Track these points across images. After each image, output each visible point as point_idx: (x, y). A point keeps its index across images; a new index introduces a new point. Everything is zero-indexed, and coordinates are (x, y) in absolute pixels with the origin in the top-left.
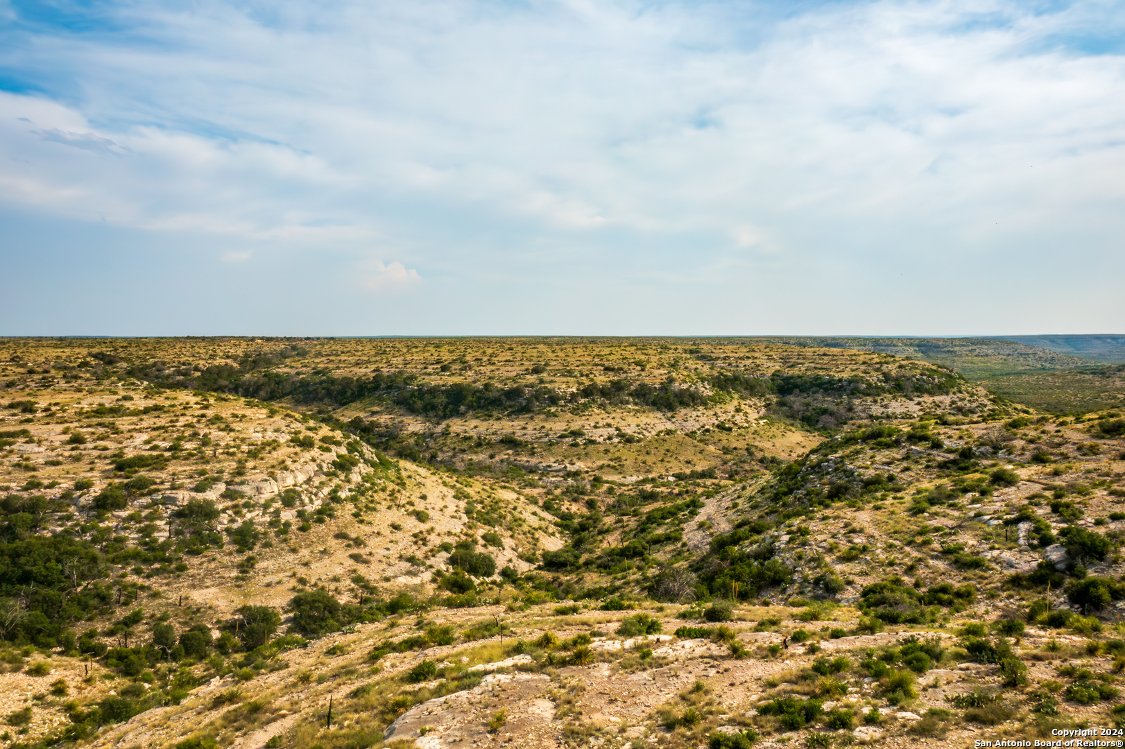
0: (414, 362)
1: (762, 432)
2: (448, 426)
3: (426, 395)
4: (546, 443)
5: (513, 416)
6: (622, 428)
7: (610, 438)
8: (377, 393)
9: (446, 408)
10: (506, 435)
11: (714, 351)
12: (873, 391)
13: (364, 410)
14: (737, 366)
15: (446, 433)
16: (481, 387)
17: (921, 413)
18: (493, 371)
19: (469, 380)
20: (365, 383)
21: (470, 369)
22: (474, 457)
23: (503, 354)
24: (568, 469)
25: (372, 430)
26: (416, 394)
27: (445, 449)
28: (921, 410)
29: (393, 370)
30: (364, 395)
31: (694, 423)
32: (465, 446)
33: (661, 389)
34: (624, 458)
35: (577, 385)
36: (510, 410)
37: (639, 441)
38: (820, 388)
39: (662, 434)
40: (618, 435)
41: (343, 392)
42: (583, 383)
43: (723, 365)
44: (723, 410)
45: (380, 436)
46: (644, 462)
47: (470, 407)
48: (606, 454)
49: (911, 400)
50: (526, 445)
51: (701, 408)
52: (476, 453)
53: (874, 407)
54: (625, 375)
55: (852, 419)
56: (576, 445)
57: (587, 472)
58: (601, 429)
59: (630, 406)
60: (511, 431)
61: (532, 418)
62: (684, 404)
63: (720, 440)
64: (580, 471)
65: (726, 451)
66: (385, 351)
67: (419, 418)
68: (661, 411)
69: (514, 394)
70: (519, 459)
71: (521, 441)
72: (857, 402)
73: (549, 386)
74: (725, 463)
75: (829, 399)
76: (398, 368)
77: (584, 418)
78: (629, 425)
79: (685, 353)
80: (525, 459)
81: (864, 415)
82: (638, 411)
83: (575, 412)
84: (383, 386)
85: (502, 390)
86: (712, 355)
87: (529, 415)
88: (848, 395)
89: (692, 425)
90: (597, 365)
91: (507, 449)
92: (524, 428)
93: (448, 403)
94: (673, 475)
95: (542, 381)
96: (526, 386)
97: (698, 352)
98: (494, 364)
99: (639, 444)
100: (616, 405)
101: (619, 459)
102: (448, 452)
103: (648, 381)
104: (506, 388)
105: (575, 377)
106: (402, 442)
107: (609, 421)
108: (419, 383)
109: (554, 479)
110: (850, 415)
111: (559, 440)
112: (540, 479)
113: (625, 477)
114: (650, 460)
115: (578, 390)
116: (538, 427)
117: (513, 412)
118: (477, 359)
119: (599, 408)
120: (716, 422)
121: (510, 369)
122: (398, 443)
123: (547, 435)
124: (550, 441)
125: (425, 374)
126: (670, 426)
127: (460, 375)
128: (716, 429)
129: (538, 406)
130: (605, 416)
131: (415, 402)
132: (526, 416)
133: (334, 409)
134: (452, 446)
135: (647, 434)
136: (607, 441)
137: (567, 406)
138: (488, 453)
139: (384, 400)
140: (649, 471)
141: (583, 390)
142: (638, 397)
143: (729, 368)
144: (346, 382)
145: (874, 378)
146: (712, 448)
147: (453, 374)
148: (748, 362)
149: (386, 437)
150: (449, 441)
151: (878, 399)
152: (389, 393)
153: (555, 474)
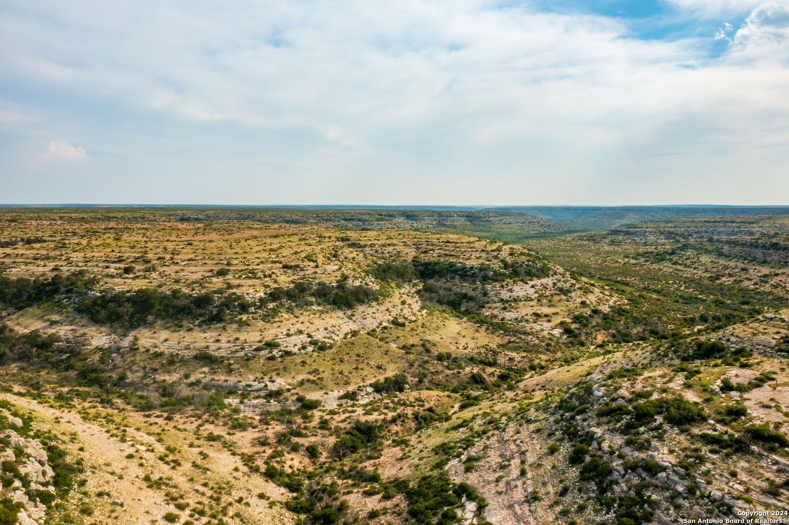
0: (95, 259)
1: (428, 324)
2: (136, 339)
3: (110, 304)
4: (242, 357)
5: (205, 327)
6: (313, 334)
7: (304, 348)
8: (57, 297)
9: (132, 317)
10: (199, 349)
11: (361, 238)
12: (497, 277)
13: (41, 318)
14: (383, 253)
15: (133, 349)
16: (168, 293)
17: (536, 295)
18: (177, 272)
19: (155, 283)
20: (43, 284)
21: (154, 270)
22: (167, 377)
23: (185, 250)
24: (269, 388)
25: (51, 345)
26: (99, 302)
27: (135, 368)
28: (536, 292)
29: (73, 268)
30: (41, 299)
31: (372, 320)
32: (156, 364)
33: (338, 287)
34: (321, 369)
35: (263, 288)
36: (201, 319)
37: (330, 348)
38: (456, 274)
39: (349, 336)
40: (311, 343)
41: (18, 295)
42: (269, 286)
43: (371, 252)
44: (392, 304)
45: (60, 352)
46: (341, 373)
47: (158, 316)
48: (303, 366)
49: (527, 283)
50: (222, 362)
51: (374, 304)
52: (169, 372)
53: (503, 292)
54: (302, 273)
55: (488, 303)
56: (272, 358)
57: (289, 390)
58: (293, 337)
59: (314, 307)
60: (204, 344)
61: (224, 328)
62: (361, 301)
63: (398, 337)
64: (282, 390)
65: (408, 349)
66: (65, 244)
67: (103, 329)
68: (341, 310)
69: (203, 301)
70: (216, 378)
71: (216, 357)
72: (489, 287)
73: (238, 292)
74: (411, 365)
75: (465, 284)
76: (78, 266)
77: (275, 325)
78: (318, 329)
79: (339, 241)
80: (223, 378)
81: (496, 299)
82: (322, 312)
83: (266, 318)
84: (63, 289)
85: (190, 296)
86: (361, 243)
87: (221, 325)
88: (480, 281)
89: (371, 324)
90: (275, 262)
91: (202, 367)
92: (218, 341)
93: (135, 313)
94: (371, 385)
95: (230, 287)
96: (215, 292)
97: (348, 240)
98: (177, 263)
99: (331, 351)
100: (302, 307)
101: (315, 371)
102: (138, 371)
103: (325, 280)
104: (195, 294)
105: (259, 278)
106: (86, 359)
107: (299, 326)
108: (102, 288)
109: (256, 401)
110: (486, 299)
111: (254, 353)
112: (242, 403)
113: (326, 393)
114: (346, 368)
115: (265, 294)
116: (232, 339)
117: (204, 322)
118: (159, 258)
119: (288, 312)
120: (391, 319)
121: (194, 269)
122: (81, 360)
123: (243, 349)
124: (246, 355)
125: (107, 276)
126: (354, 327)
127: (145, 278)
128: (391, 326)
129: (229, 314)
130: (294, 320)
131: (98, 312)
132: (218, 325)
133: (9, 314)
134: (142, 364)
135: (336, 338)
136: (302, 351)
137: (257, 312)
138: (182, 372)
139: (65, 307)
140: (347, 383)
141: (271, 294)
142: (320, 297)
143: (376, 254)
144: (22, 283)
145: (496, 265)
146: (393, 346)
147: (137, 277)
148: (390, 249)
149: (66, 353)
150: (138, 358)
151: (504, 283)
152: (69, 298)
153: (256, 394)
